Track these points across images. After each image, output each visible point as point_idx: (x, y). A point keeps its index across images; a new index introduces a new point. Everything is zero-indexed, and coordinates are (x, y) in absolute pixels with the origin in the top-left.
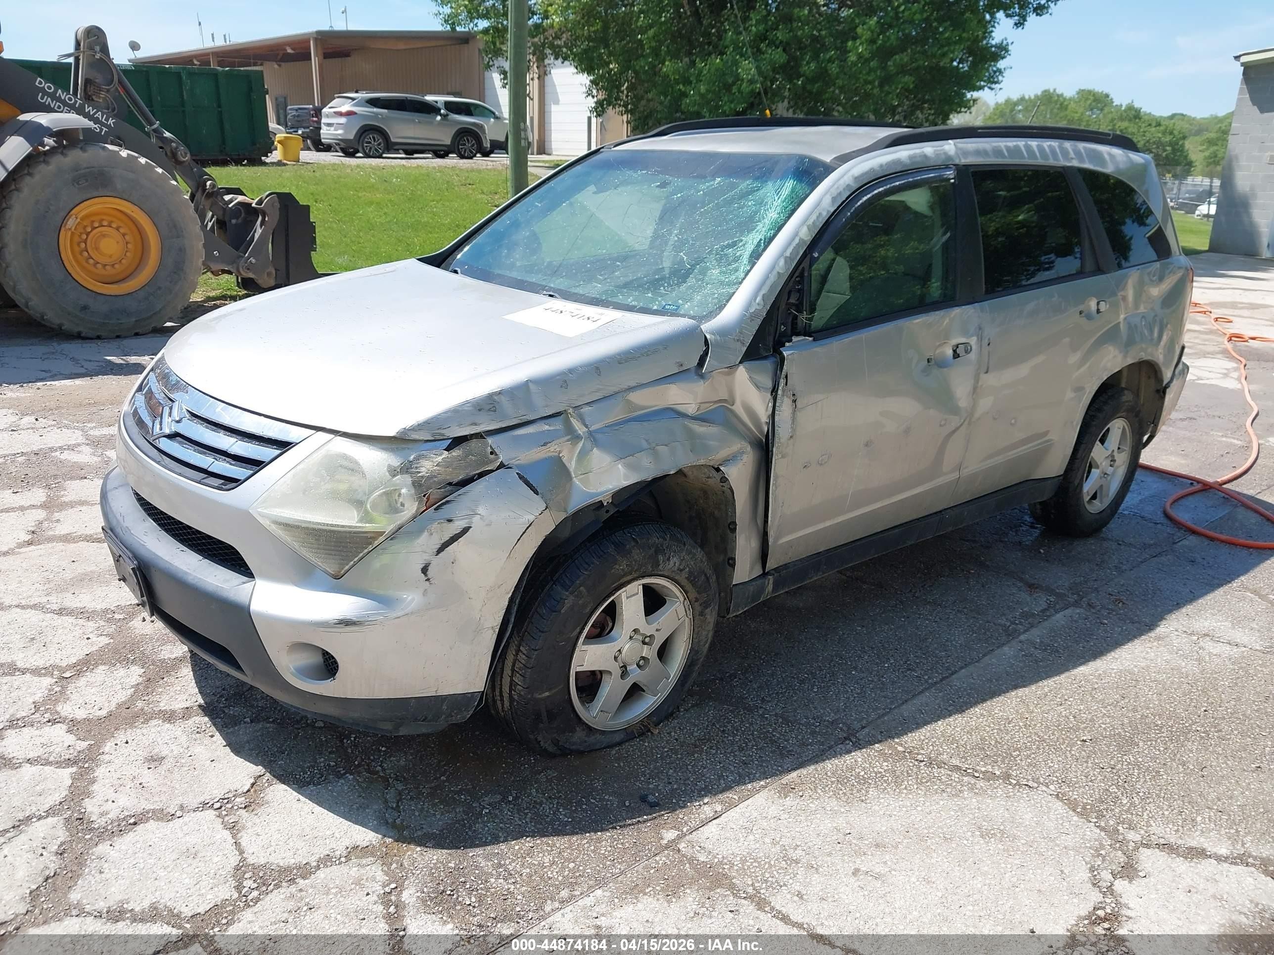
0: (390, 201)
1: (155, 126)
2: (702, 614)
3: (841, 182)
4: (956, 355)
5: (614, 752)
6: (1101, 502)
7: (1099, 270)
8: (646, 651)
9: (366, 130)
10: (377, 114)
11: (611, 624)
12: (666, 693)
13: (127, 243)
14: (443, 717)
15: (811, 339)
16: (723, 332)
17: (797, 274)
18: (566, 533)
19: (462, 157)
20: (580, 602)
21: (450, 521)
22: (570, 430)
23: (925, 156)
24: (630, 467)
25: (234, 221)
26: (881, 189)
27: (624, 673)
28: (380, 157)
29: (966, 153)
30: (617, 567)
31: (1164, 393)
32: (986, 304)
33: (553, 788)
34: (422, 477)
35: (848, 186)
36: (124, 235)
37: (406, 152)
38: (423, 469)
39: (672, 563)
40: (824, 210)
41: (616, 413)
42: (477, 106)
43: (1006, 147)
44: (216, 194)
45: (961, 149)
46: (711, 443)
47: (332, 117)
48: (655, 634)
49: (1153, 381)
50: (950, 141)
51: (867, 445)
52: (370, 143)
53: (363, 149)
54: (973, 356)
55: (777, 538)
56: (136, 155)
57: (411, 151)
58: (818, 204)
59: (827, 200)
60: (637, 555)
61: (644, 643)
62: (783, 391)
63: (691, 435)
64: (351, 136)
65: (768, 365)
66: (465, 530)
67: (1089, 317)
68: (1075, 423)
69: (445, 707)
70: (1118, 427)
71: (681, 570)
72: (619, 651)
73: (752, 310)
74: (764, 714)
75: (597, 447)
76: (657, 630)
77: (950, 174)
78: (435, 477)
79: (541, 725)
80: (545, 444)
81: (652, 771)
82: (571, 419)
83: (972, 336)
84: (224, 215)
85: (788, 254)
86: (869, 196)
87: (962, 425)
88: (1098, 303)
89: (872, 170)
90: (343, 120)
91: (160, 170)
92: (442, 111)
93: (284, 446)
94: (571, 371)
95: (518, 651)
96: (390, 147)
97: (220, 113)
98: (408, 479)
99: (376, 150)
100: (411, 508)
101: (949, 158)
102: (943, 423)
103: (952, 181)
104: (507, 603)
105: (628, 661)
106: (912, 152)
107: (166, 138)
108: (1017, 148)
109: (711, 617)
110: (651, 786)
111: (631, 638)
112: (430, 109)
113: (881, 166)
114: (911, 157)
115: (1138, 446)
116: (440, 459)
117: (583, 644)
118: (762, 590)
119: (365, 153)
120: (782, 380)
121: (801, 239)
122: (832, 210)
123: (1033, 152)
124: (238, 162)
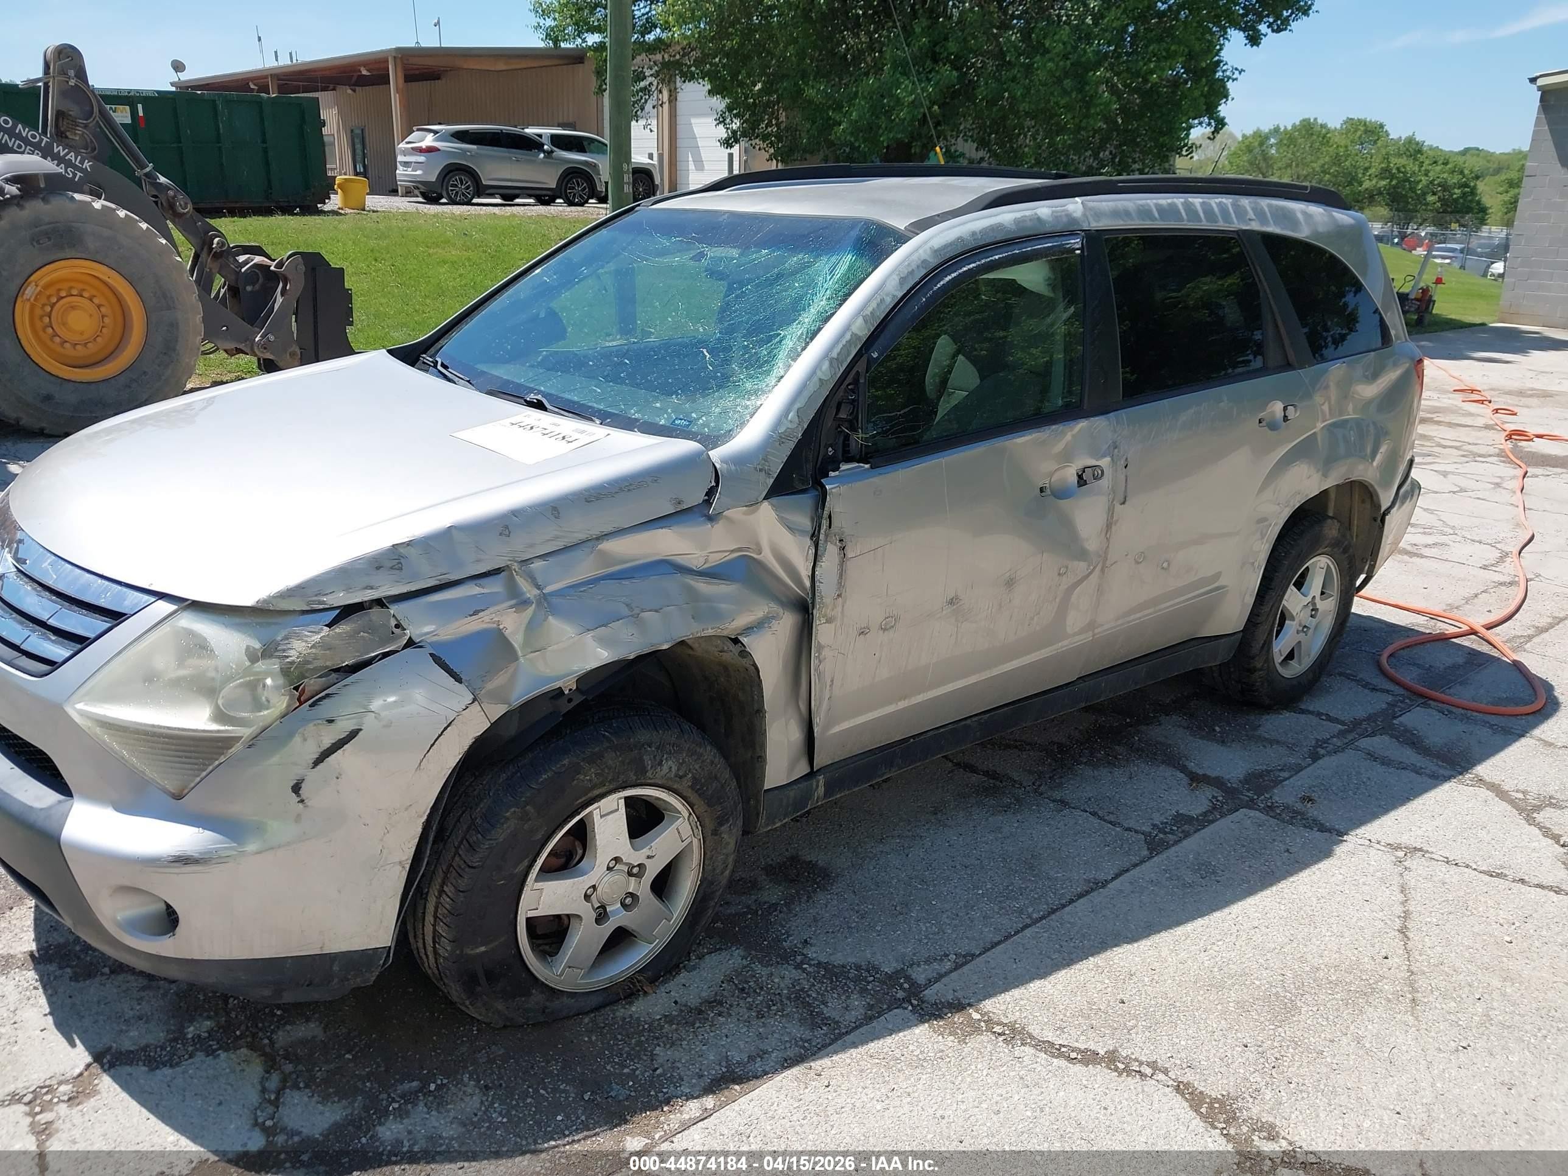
0: (469, 259)
1: (148, 170)
2: (715, 832)
3: (915, 257)
4: (1081, 481)
5: (586, 1020)
6: (1300, 664)
7: (1288, 366)
8: (632, 885)
9: (452, 171)
10: (464, 151)
11: (580, 852)
12: (667, 939)
13: (103, 317)
14: (336, 980)
15: (867, 466)
16: (739, 460)
17: (849, 379)
18: (512, 730)
19: (571, 203)
20: (526, 827)
21: (330, 721)
22: (513, 592)
23: (1039, 219)
24: (603, 642)
25: (249, 288)
26: (971, 266)
27: (602, 915)
28: (469, 203)
29: (1098, 215)
30: (582, 777)
31: (1383, 521)
32: (1123, 413)
33: (493, 1073)
34: (292, 663)
35: (924, 261)
36: (99, 306)
37: (504, 197)
38: (292, 653)
39: (665, 768)
40: (887, 295)
41: (585, 568)
42: (592, 140)
43: (1156, 205)
44: (226, 254)
45: (1091, 209)
46: (723, 606)
47: (411, 154)
48: (647, 862)
49: (1368, 505)
50: (1077, 199)
51: (951, 602)
52: (456, 186)
53: (448, 193)
54: (1105, 483)
55: (828, 726)
56: (113, 206)
57: (509, 196)
58: (882, 286)
59: (894, 281)
60: (611, 759)
61: (630, 874)
62: (827, 536)
63: (694, 596)
64: (433, 178)
65: (806, 500)
66: (353, 734)
67: (1273, 426)
68: (1256, 564)
69: (336, 968)
70: (1320, 565)
71: (681, 777)
72: (594, 887)
73: (782, 430)
74: (802, 963)
75: (553, 615)
76: (649, 857)
77: (1075, 243)
78: (308, 662)
79: (479, 989)
80: (476, 613)
81: (633, 1049)
82: (517, 578)
83: (1104, 456)
84: (237, 280)
85: (834, 354)
86: (954, 275)
87: (1090, 573)
88: (1285, 409)
89: (960, 239)
90: (421, 159)
91: (144, 226)
92: (546, 147)
93: (116, 617)
94: (515, 513)
95: (441, 892)
96: (481, 190)
97: (265, 151)
98: (275, 665)
99: (463, 194)
100: (280, 703)
101: (1073, 220)
102: (1063, 570)
103: (1078, 252)
104: (420, 830)
105: (606, 900)
106: (1018, 215)
107: (161, 184)
108: (1173, 208)
109: (730, 837)
110: (626, 1071)
111: (609, 869)
112: (531, 144)
113: (974, 234)
114: (1017, 221)
115: (1348, 593)
116: (317, 638)
117: (536, 880)
118: (807, 796)
119: (449, 198)
120: (824, 522)
121: (854, 335)
122: (900, 294)
123: (1196, 212)
124: (287, 210)
